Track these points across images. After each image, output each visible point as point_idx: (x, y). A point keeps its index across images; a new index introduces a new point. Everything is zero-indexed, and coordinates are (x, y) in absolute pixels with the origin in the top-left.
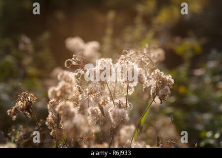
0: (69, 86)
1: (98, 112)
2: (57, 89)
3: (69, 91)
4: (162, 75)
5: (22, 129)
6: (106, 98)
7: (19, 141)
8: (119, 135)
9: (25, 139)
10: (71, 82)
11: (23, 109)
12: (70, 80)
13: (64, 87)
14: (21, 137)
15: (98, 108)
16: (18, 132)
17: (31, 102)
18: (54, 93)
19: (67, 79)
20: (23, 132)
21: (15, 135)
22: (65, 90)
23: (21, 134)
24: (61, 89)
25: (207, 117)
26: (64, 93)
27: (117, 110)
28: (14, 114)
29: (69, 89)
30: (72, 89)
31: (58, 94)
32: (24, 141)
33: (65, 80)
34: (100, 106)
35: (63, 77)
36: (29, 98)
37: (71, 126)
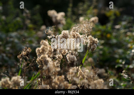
0: (46, 47)
1: (61, 57)
2: (40, 49)
3: (46, 50)
4: (93, 39)
5: (25, 62)
6: (65, 51)
7: (23, 67)
8: (69, 72)
9: (26, 67)
10: (46, 46)
11: (25, 56)
12: (46, 45)
13: (43, 48)
14: (24, 66)
15: (61, 55)
16: (23, 63)
17: (29, 52)
18: (39, 50)
19: (45, 44)
20: (25, 63)
21: (21, 65)
22: (44, 49)
23: (25, 64)
24: (42, 49)
25: (120, 51)
26: (43, 51)
27: (70, 56)
28: (21, 58)
29: (46, 49)
30: (47, 48)
31: (41, 51)
32: (26, 68)
33: (44, 45)
34: (62, 54)
35: (43, 43)
36: (28, 50)
37: (47, 68)
